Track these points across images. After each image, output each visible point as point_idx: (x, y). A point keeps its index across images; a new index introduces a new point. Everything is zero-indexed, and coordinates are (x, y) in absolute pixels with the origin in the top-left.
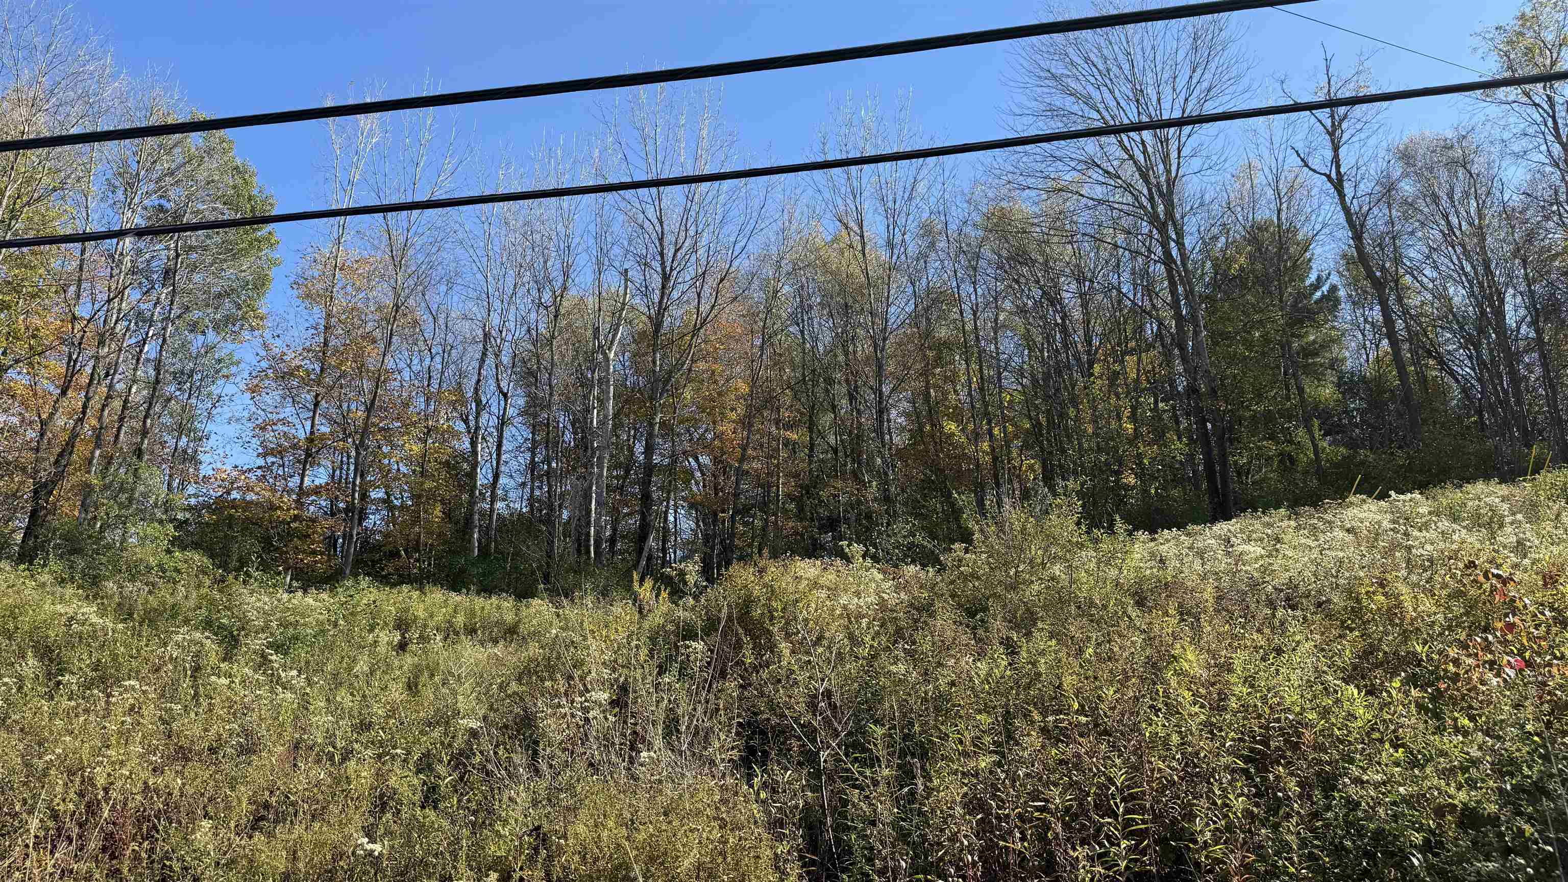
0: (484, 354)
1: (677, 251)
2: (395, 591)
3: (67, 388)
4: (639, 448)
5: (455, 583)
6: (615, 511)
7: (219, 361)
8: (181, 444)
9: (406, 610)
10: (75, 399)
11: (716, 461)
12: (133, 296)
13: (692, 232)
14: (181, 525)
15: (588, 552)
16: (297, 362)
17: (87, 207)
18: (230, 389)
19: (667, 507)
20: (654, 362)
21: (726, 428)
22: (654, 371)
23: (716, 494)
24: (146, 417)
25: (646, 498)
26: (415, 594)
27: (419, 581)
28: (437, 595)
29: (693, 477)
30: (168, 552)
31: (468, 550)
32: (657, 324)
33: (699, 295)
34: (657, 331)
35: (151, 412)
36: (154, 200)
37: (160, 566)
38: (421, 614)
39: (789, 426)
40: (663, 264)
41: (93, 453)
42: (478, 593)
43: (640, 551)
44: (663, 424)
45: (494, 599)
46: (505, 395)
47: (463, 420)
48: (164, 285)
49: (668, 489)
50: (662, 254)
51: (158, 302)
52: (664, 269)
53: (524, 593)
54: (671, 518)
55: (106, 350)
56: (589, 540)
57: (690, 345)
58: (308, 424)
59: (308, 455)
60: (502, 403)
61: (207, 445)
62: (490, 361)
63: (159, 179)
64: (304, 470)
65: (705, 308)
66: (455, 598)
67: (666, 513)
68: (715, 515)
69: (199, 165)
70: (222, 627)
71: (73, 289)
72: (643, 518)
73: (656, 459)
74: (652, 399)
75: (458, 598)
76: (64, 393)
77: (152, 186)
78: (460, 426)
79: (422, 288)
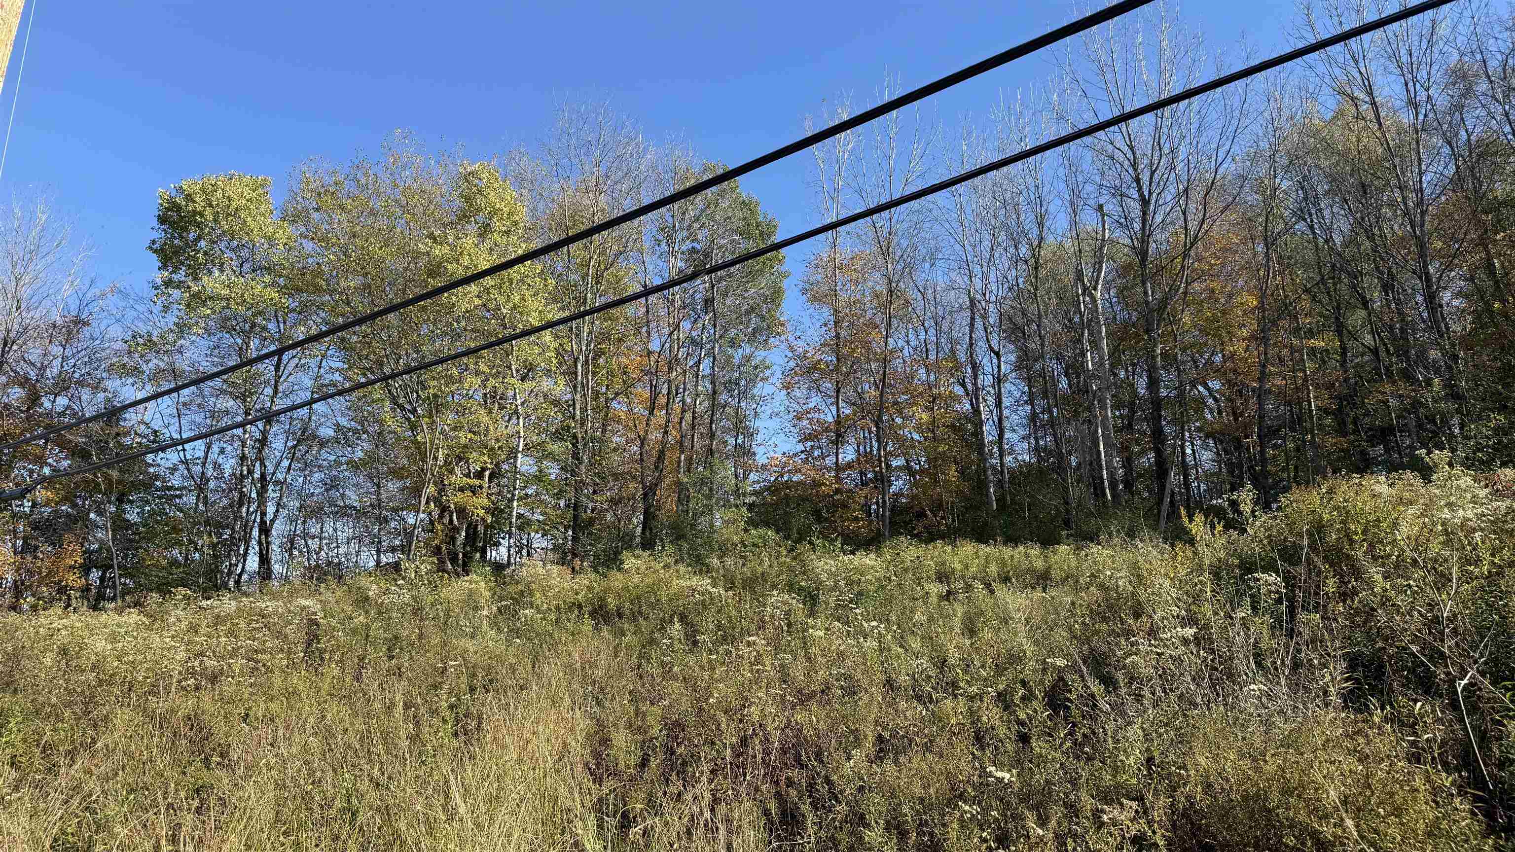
0: (973, 319)
1: (1153, 173)
2: (930, 547)
3: (654, 409)
4: (1142, 385)
5: (982, 536)
6: (1124, 449)
7: (756, 367)
8: (740, 441)
9: (943, 563)
10: (660, 416)
11: (1230, 383)
12: (686, 325)
13: (1166, 150)
14: (751, 507)
15: (1104, 495)
16: (817, 357)
17: (644, 263)
18: (768, 389)
19: (1183, 439)
20: (1146, 293)
21: (1238, 347)
22: (1147, 303)
23: (1236, 419)
24: (711, 423)
25: (1158, 435)
26: (949, 549)
27: (950, 536)
28: (968, 548)
29: (1205, 403)
30: (746, 530)
31: (989, 503)
32: (1143, 254)
33: (1184, 213)
34: (1143, 261)
35: (715, 418)
36: (687, 246)
37: (742, 542)
38: (957, 566)
39: (1311, 334)
40: (1140, 189)
41: (679, 458)
42: (1005, 543)
43: (1162, 488)
44: (1165, 355)
45: (1021, 548)
46: (998, 354)
47: (960, 384)
48: (706, 313)
49: (1181, 423)
50: (1137, 180)
51: (704, 327)
52: (1141, 195)
53: (1048, 541)
54: (1189, 451)
55: (675, 373)
56: (1103, 483)
57: (1183, 267)
58: (834, 409)
59: (839, 435)
60: (995, 361)
61: (759, 438)
62: (979, 324)
63: (690, 226)
64: (837, 449)
65: (1193, 225)
66: (985, 549)
67: (1183, 447)
68: (1238, 440)
69: (716, 207)
70: (801, 589)
71: (644, 329)
72: (1159, 453)
73: (1163, 393)
74: (1147, 331)
75: (988, 550)
76: (651, 412)
77: (685, 233)
78: (958, 390)
79: (909, 268)
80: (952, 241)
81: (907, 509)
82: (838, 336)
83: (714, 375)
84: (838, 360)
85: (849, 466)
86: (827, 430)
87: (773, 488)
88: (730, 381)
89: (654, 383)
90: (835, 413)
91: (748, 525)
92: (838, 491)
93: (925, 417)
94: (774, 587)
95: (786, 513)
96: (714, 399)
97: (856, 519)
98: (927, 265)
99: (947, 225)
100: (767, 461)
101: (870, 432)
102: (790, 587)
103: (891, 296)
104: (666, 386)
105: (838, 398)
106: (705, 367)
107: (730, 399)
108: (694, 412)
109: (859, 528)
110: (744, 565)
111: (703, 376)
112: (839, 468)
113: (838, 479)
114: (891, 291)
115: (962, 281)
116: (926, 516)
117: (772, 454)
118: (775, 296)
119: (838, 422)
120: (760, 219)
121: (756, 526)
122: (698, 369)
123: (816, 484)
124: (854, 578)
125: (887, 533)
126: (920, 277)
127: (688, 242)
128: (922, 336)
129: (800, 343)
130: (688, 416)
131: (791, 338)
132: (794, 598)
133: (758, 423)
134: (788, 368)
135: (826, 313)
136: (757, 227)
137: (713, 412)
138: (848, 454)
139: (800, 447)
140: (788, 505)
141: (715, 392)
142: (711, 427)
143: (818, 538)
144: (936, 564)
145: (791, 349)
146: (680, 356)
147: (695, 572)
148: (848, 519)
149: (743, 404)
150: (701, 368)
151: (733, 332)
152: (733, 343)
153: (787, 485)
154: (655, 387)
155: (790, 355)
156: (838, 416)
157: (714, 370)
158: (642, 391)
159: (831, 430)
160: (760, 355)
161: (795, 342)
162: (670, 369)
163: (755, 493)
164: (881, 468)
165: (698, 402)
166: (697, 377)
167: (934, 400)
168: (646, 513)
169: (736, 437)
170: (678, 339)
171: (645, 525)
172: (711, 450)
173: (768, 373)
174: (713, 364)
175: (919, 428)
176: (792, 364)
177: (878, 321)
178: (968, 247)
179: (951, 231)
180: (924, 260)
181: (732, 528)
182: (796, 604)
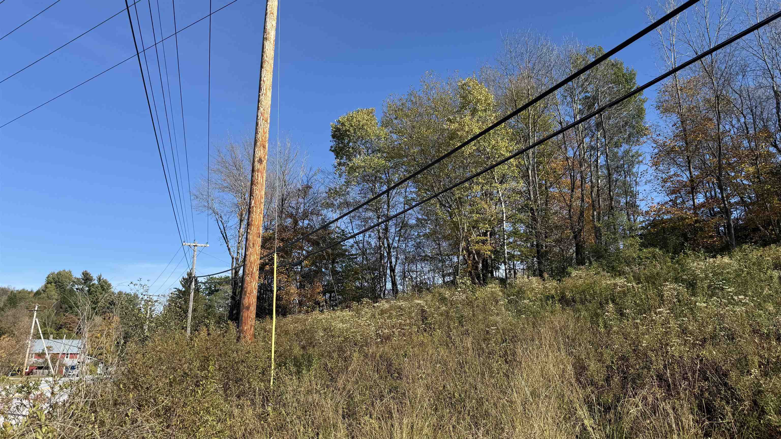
3: (574, 188)
7: (633, 156)
8: (628, 200)
10: (578, 193)
12: (587, 140)
16: (672, 144)
17: (558, 110)
24: (610, 192)
30: (640, 250)
35: (611, 189)
37: (639, 257)
41: (593, 213)
51: (598, 139)
55: (584, 167)
59: (693, 188)
63: (583, 85)
64: (693, 196)
69: (597, 71)
71: (563, 146)
76: (572, 191)
77: (580, 89)
79: (728, 82)
80: (756, 58)
81: (744, 228)
82: (685, 130)
83: (608, 165)
84: (687, 144)
85: (703, 205)
86: (685, 186)
87: (654, 224)
88: (618, 167)
89: (572, 174)
90: (689, 175)
91: (641, 247)
92: (696, 221)
93: (751, 169)
94: (666, 280)
95: (664, 238)
96: (610, 178)
97: (712, 237)
98: (741, 77)
99: (750, 50)
100: (648, 209)
101: (713, 183)
102: (676, 280)
103: (718, 100)
104: (579, 175)
105: (689, 167)
106: (602, 161)
107: (619, 177)
108: (598, 187)
109: (714, 242)
110: (644, 269)
111: (601, 166)
112: (695, 208)
113: (696, 214)
114: (717, 97)
115: (766, 82)
116: (760, 230)
117: (651, 204)
118: (640, 113)
119: (692, 181)
120: (625, 72)
121: (646, 247)
122: (597, 163)
123: (683, 219)
124: (719, 271)
125: (734, 243)
126: (736, 85)
127: (582, 94)
128: (742, 120)
129: (661, 138)
130: (595, 189)
131: (654, 136)
132: (680, 286)
133: (638, 188)
134: (654, 154)
135: (675, 118)
136: (623, 77)
137: (610, 185)
138: (700, 199)
139: (667, 199)
140: (664, 232)
141: (610, 174)
142: (610, 194)
143: (689, 250)
144: (773, 259)
145: (655, 142)
146: (586, 157)
147: (612, 275)
148: (706, 237)
149: (628, 178)
150: (599, 161)
151: (616, 139)
152: (617, 145)
153: (663, 221)
154: (574, 176)
155: (655, 145)
156: (691, 177)
157: (608, 162)
158: (567, 180)
159: (688, 186)
160: (635, 149)
161: (658, 138)
162: (581, 166)
163: (643, 228)
164: (725, 205)
165: (599, 181)
166: (597, 167)
167: (757, 158)
168: (577, 245)
169: (626, 198)
170: (583, 147)
171: (578, 252)
172: (612, 207)
173: (640, 158)
174: (607, 158)
175: (747, 177)
176: (656, 151)
177: (711, 116)
178: (768, 60)
179: (755, 53)
180: (737, 74)
181: (631, 250)
182: (682, 288)
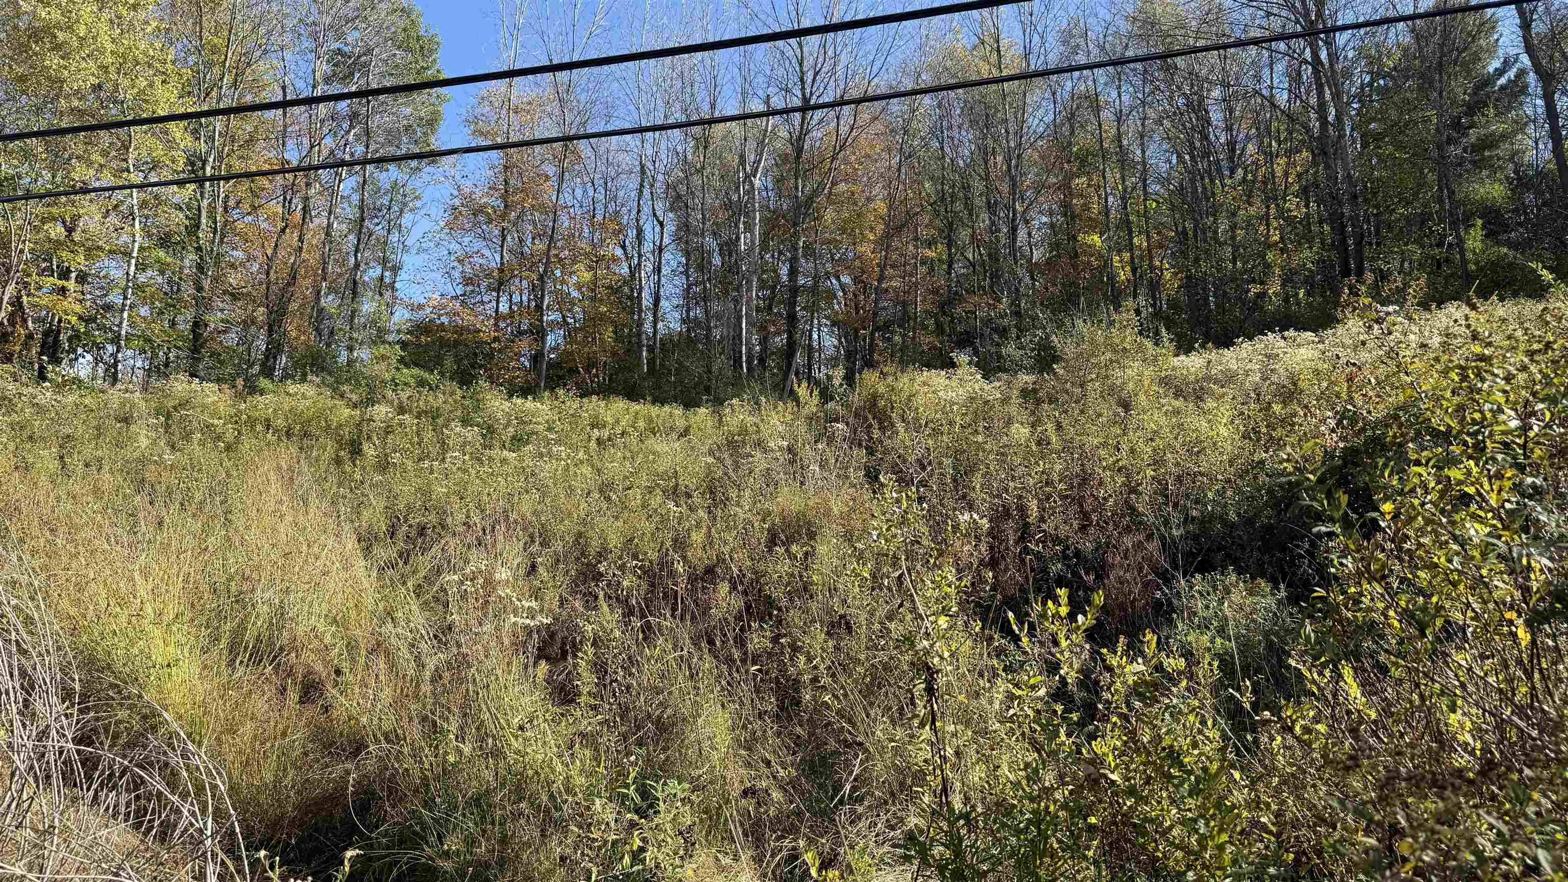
0: (642, 186)
1: (816, 74)
4: (784, 271)
5: (633, 394)
6: (763, 328)
11: (856, 280)
13: (830, 53)
14: (404, 345)
15: (741, 367)
16: (484, 200)
19: (812, 325)
20: (797, 188)
21: (865, 249)
22: (797, 197)
23: (857, 313)
24: (357, 252)
25: (792, 318)
29: (835, 297)
30: (398, 369)
31: (639, 365)
32: (799, 150)
33: (838, 118)
34: (798, 157)
35: (360, 247)
37: (393, 380)
39: (927, 244)
40: (803, 89)
41: (320, 285)
42: (653, 403)
43: (789, 365)
44: (806, 247)
45: (667, 408)
46: (661, 224)
47: (621, 246)
49: (812, 309)
50: (802, 80)
52: (803, 94)
53: (690, 404)
54: (815, 336)
56: (741, 357)
57: (830, 169)
58: (498, 256)
59: (501, 284)
60: (660, 231)
62: (646, 192)
64: (498, 297)
65: (844, 130)
67: (811, 331)
68: (856, 331)
72: (790, 337)
73: (801, 281)
74: (795, 224)
78: (619, 253)
81: (560, 364)
84: (506, 206)
86: (489, 276)
87: (428, 329)
90: (498, 260)
91: (400, 363)
92: (495, 339)
93: (587, 276)
103: (566, 150)
105: (502, 246)
112: (498, 316)
113: (497, 327)
119: (501, 270)
120: (422, 32)
121: (407, 366)
123: (475, 330)
125: (542, 385)
134: (451, 206)
148: (505, 368)
153: (444, 327)
155: (456, 193)
156: (502, 264)
159: (493, 278)
167: (598, 260)
176: (457, 203)
178: (642, 111)
181: (383, 365)
